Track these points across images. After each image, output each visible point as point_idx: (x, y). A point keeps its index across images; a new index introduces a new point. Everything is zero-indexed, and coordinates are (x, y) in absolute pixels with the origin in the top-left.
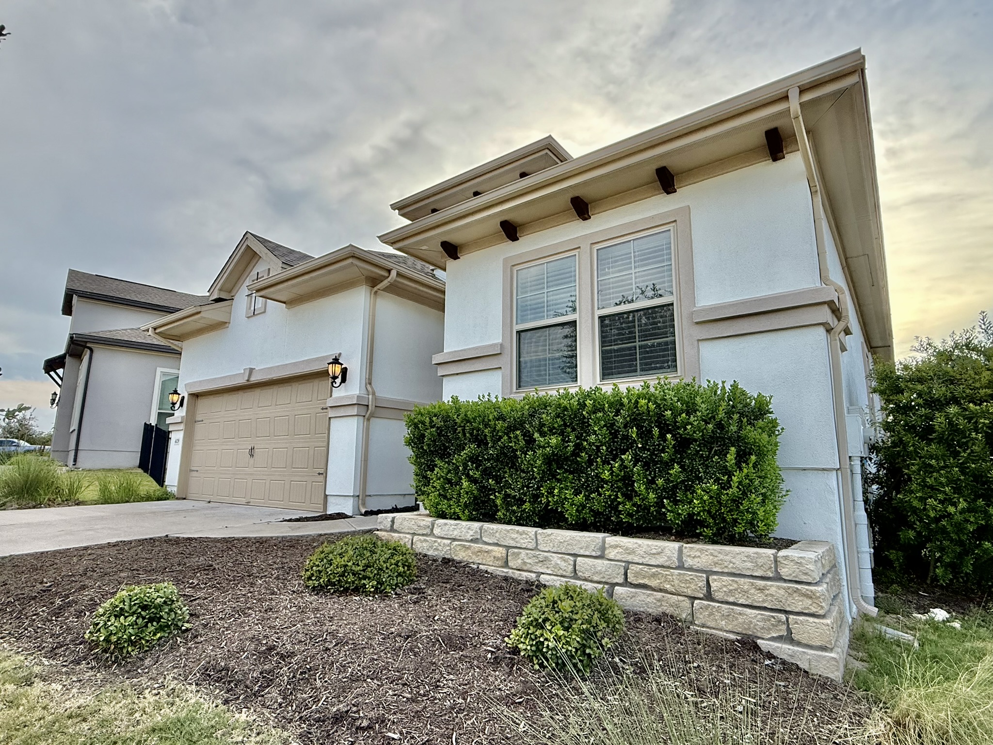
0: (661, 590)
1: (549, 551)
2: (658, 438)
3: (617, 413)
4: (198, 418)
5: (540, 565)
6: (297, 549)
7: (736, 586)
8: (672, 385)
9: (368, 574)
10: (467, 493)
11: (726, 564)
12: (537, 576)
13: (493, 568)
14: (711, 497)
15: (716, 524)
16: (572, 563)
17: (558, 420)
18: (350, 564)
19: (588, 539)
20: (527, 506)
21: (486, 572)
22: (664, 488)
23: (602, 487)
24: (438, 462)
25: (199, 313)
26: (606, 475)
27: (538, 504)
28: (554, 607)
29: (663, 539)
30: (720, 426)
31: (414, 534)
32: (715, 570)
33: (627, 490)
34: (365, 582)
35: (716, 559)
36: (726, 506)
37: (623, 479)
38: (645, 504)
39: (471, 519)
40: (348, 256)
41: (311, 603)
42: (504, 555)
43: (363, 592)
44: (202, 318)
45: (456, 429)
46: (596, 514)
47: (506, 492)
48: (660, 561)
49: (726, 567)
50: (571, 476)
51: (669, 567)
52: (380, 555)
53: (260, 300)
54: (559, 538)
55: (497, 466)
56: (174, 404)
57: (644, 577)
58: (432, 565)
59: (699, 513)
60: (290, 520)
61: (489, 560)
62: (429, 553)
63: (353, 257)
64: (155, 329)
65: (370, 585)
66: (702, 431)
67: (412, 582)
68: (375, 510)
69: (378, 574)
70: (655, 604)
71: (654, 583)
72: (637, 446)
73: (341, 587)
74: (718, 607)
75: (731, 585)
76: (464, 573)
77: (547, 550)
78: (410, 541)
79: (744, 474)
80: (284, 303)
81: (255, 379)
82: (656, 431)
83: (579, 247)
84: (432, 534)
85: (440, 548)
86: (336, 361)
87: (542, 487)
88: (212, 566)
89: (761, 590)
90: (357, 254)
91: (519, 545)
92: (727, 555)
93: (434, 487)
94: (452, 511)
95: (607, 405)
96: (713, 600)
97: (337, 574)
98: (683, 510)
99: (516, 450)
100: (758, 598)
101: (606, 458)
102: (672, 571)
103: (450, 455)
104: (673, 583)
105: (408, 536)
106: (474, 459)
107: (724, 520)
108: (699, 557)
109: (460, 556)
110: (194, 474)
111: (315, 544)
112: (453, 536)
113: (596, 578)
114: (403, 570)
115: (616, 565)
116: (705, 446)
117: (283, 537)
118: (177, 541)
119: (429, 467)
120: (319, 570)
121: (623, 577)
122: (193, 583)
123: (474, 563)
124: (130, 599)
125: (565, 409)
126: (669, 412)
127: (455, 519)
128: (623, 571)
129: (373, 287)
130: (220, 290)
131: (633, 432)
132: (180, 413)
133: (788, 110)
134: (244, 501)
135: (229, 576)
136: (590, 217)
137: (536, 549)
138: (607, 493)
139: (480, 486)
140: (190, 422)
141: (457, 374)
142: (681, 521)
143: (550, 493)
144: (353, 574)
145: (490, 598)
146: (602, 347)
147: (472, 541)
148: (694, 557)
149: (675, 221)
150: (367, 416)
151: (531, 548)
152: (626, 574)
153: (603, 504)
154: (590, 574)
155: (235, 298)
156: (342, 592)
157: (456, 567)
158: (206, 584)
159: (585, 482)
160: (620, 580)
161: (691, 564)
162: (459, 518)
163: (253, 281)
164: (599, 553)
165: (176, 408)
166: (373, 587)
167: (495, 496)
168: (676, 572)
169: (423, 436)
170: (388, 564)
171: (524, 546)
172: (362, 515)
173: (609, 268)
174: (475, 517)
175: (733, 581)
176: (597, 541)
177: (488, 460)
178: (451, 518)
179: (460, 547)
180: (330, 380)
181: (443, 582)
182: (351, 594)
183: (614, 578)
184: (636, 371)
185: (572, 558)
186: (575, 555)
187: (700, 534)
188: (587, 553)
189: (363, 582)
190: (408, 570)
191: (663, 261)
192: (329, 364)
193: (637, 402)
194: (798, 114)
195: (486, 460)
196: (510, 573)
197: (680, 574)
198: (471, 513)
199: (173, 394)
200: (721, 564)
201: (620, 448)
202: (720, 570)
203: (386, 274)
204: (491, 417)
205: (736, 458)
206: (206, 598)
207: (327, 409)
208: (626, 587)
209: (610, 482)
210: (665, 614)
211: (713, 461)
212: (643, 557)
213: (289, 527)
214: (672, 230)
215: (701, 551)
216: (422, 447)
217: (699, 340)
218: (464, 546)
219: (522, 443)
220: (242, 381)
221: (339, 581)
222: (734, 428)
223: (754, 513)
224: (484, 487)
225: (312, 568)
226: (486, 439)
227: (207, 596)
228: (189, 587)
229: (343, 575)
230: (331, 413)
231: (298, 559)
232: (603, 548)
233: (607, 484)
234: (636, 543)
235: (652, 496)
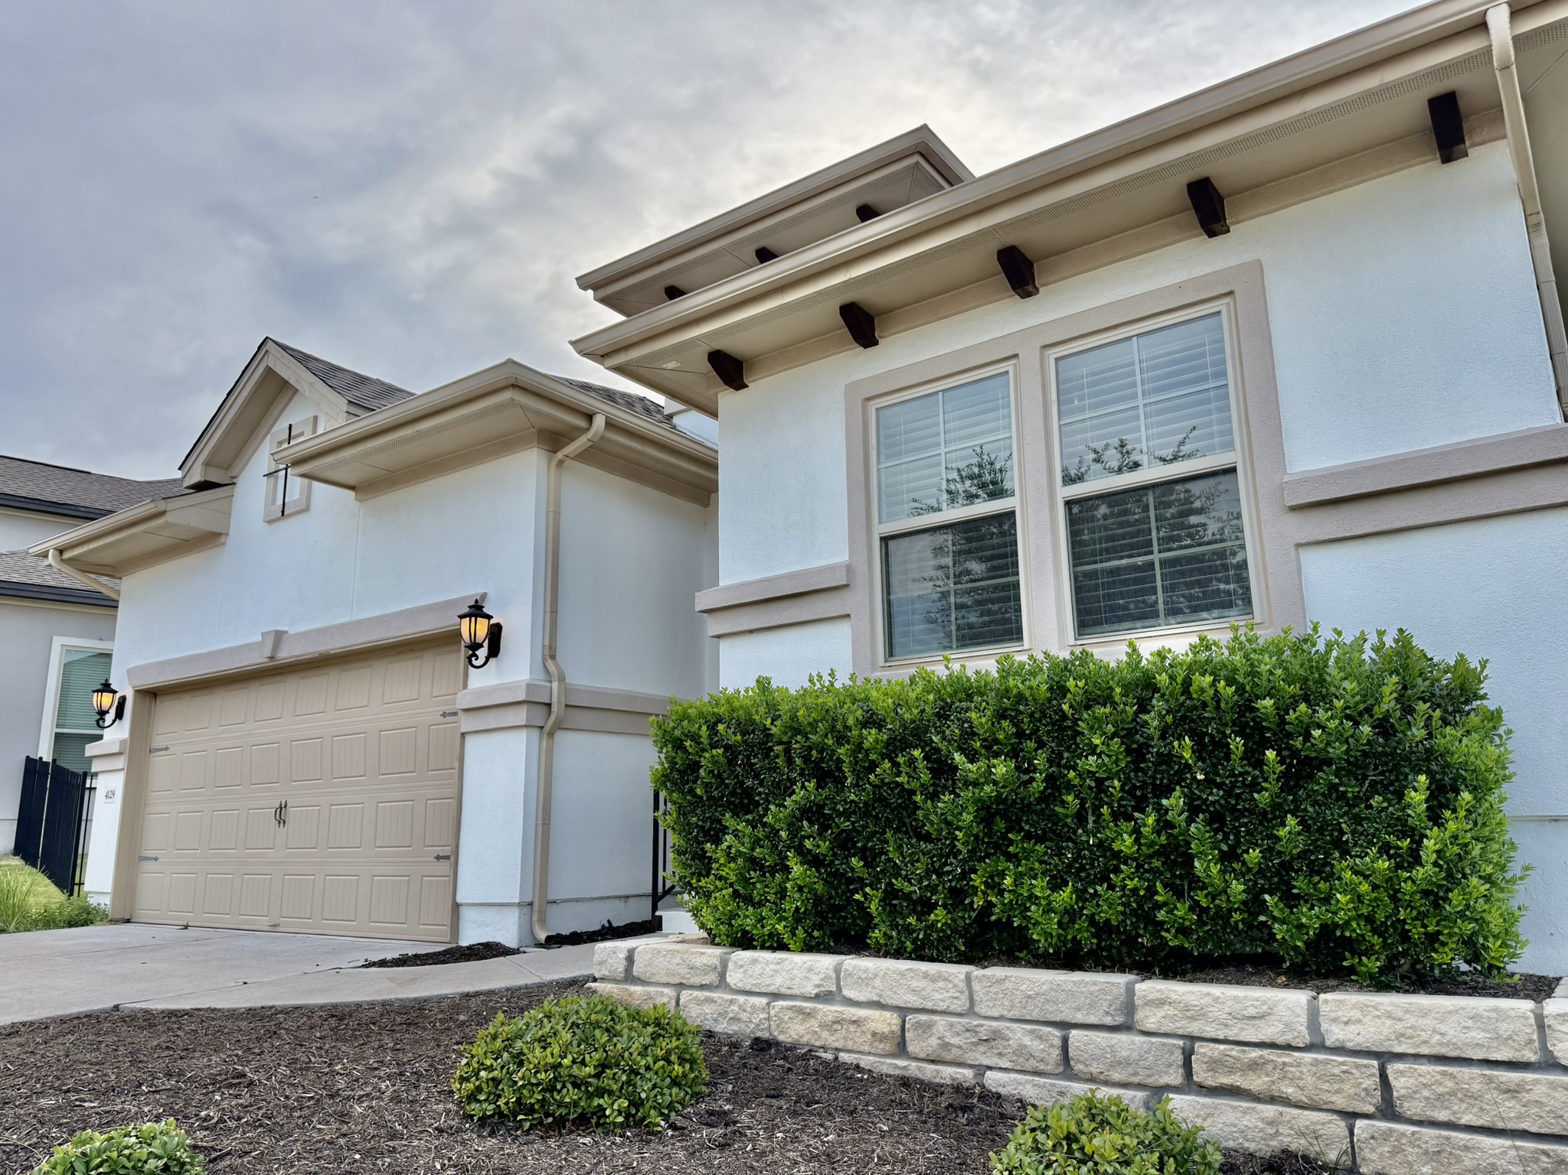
0: (1272, 1100)
1: (1001, 1018)
2: (1241, 759)
3: (1144, 707)
4: (158, 742)
5: (982, 1049)
6: (425, 1029)
7: (1450, 1084)
8: (1261, 641)
9: (606, 1082)
10: (800, 889)
11: (1424, 1036)
12: (976, 1075)
13: (871, 1058)
14: (1375, 887)
15: (1385, 946)
16: (1058, 1042)
17: (1005, 724)
18: (566, 1062)
19: (1093, 988)
20: (939, 916)
21: (858, 1067)
22: (1260, 870)
23: (1117, 871)
24: (728, 820)
25: (162, 513)
26: (1126, 844)
27: (965, 910)
28: (1070, 1151)
29: (1260, 984)
30: (1384, 727)
31: (681, 986)
32: (1398, 1049)
33: (1174, 875)
34: (601, 1101)
35: (1399, 1026)
36: (1409, 905)
37: (1163, 852)
38: (1219, 907)
39: (809, 947)
40: (504, 384)
41: (489, 1157)
42: (896, 1028)
43: (598, 1125)
44: (168, 525)
45: (771, 749)
46: (1103, 929)
47: (891, 884)
48: (1267, 1032)
49: (1425, 1042)
50: (1040, 848)
51: (1289, 1047)
52: (630, 1039)
53: (296, 484)
54: (1024, 987)
55: (865, 827)
56: (102, 713)
57: (1232, 1070)
58: (732, 1055)
59: (1347, 923)
60: (383, 963)
61: (862, 1041)
62: (719, 1028)
63: (514, 386)
64: (61, 552)
65: (614, 1109)
66: (1347, 742)
67: (698, 1097)
68: (566, 932)
69: (629, 1082)
70: (1262, 1131)
71: (1255, 1083)
72: (1194, 778)
73: (547, 1115)
74: (1413, 1133)
75: (1441, 1084)
76: (806, 1073)
77: (996, 1014)
78: (673, 1002)
79: (1448, 834)
80: (352, 488)
81: (289, 652)
82: (1237, 744)
83: (1016, 356)
84: (722, 983)
85: (744, 1016)
86: (477, 611)
87: (975, 871)
88: (244, 1076)
89: (1512, 1092)
90: (525, 379)
91: (929, 1005)
92: (1425, 1015)
93: (720, 878)
94: (766, 930)
95: (1118, 690)
96: (1397, 1117)
97: (538, 1085)
98: (1311, 917)
99: (913, 792)
100: (1509, 1113)
101: (1120, 806)
102: (1297, 1054)
103: (757, 804)
104: (1301, 1083)
105: (666, 990)
106: (811, 812)
107: (1405, 936)
108: (1359, 1021)
109: (794, 1031)
110: (149, 866)
111: (462, 1017)
112: (772, 989)
113: (1116, 1076)
114: (681, 1070)
115: (1164, 1044)
116: (1349, 773)
117: (384, 1004)
118: (148, 1020)
119: (706, 833)
120: (493, 1079)
121: (1181, 1071)
122: (208, 1118)
123: (825, 1048)
124: (87, 1163)
125: (1020, 698)
126: (1268, 702)
127: (773, 949)
128: (1179, 1058)
129: (555, 452)
130: (207, 464)
131: (1185, 748)
132: (116, 734)
133: (1488, 50)
134: (264, 922)
135: (287, 1097)
136: (1037, 291)
137: (971, 1012)
138: (1130, 884)
139: (829, 874)
140: (139, 752)
141: (751, 632)
142: (1305, 943)
143: (994, 884)
144: (575, 1085)
145: (885, 1128)
146: (1075, 566)
147: (817, 998)
148: (1346, 1023)
149: (1230, 293)
150: (547, 728)
151: (959, 1010)
152: (1187, 1065)
153: (1120, 908)
154: (1102, 1068)
155: (241, 482)
156: (550, 1127)
157: (785, 1058)
158: (239, 1119)
159: (1075, 860)
160: (1175, 1077)
161: (1341, 1037)
162: (782, 947)
163: (280, 443)
164: (1119, 1020)
165: (107, 723)
166: (620, 1113)
167: (865, 895)
168: (1309, 1056)
169: (695, 766)
170: (650, 1059)
171: (942, 1006)
172: (539, 945)
173: (1081, 398)
174: (818, 944)
175: (1444, 1074)
176: (1115, 991)
177: (846, 815)
178: (763, 948)
179: (790, 1014)
180: (463, 653)
181: (767, 1096)
182: (571, 1132)
183: (1160, 1073)
184: (1154, 615)
185: (1057, 1033)
186: (1065, 1026)
187: (1352, 970)
188: (1093, 1020)
189: (596, 1102)
190: (692, 1070)
191: (1204, 379)
192: (461, 617)
193: (1187, 683)
194: (1510, 60)
195: (840, 814)
196: (913, 1069)
197: (1316, 1063)
198: (810, 935)
199: (102, 691)
200: (1411, 1037)
201: (1154, 784)
202: (1412, 1051)
203: (581, 423)
204: (851, 722)
205: (1427, 801)
206: (247, 1153)
207: (455, 714)
208: (1188, 1093)
209: (1134, 859)
210: (1287, 1154)
211: (1370, 807)
212: (1226, 1026)
213: (390, 979)
214: (1224, 314)
215: (1363, 1008)
216: (692, 791)
217: (1298, 546)
218: (801, 1011)
219: (925, 777)
220: (257, 659)
221: (543, 1102)
222: (1418, 733)
223: (1481, 921)
224: (836, 874)
225: (477, 1074)
226: (840, 770)
227: (247, 1148)
228: (202, 1128)
229: (551, 1088)
230: (467, 723)
231: (431, 1054)
232: (1129, 1007)
233: (1126, 864)
234: (1208, 994)
235: (1237, 887)
